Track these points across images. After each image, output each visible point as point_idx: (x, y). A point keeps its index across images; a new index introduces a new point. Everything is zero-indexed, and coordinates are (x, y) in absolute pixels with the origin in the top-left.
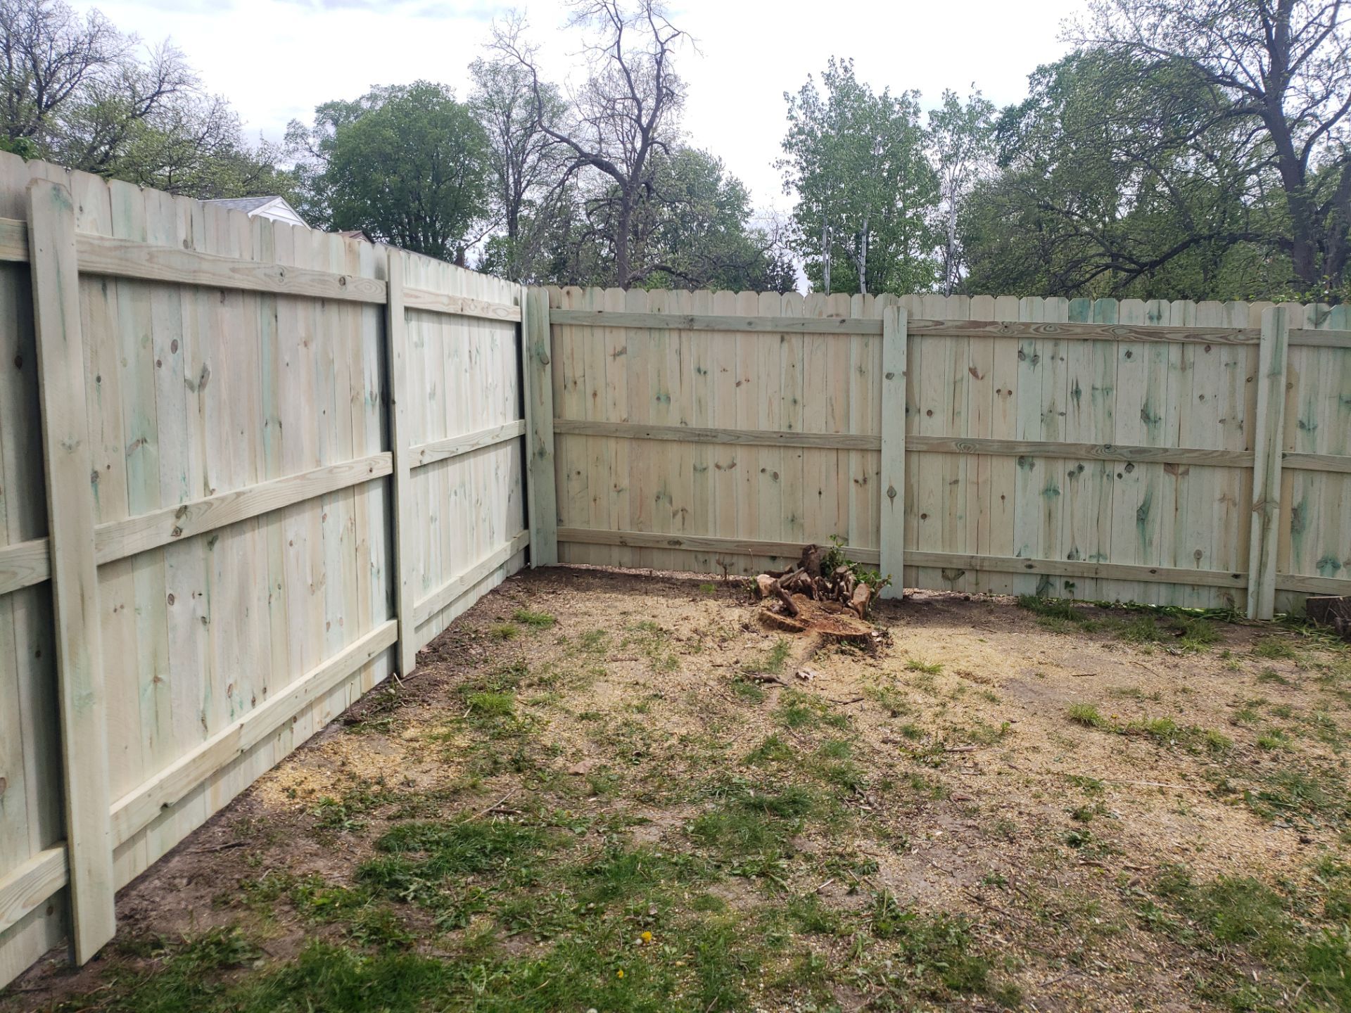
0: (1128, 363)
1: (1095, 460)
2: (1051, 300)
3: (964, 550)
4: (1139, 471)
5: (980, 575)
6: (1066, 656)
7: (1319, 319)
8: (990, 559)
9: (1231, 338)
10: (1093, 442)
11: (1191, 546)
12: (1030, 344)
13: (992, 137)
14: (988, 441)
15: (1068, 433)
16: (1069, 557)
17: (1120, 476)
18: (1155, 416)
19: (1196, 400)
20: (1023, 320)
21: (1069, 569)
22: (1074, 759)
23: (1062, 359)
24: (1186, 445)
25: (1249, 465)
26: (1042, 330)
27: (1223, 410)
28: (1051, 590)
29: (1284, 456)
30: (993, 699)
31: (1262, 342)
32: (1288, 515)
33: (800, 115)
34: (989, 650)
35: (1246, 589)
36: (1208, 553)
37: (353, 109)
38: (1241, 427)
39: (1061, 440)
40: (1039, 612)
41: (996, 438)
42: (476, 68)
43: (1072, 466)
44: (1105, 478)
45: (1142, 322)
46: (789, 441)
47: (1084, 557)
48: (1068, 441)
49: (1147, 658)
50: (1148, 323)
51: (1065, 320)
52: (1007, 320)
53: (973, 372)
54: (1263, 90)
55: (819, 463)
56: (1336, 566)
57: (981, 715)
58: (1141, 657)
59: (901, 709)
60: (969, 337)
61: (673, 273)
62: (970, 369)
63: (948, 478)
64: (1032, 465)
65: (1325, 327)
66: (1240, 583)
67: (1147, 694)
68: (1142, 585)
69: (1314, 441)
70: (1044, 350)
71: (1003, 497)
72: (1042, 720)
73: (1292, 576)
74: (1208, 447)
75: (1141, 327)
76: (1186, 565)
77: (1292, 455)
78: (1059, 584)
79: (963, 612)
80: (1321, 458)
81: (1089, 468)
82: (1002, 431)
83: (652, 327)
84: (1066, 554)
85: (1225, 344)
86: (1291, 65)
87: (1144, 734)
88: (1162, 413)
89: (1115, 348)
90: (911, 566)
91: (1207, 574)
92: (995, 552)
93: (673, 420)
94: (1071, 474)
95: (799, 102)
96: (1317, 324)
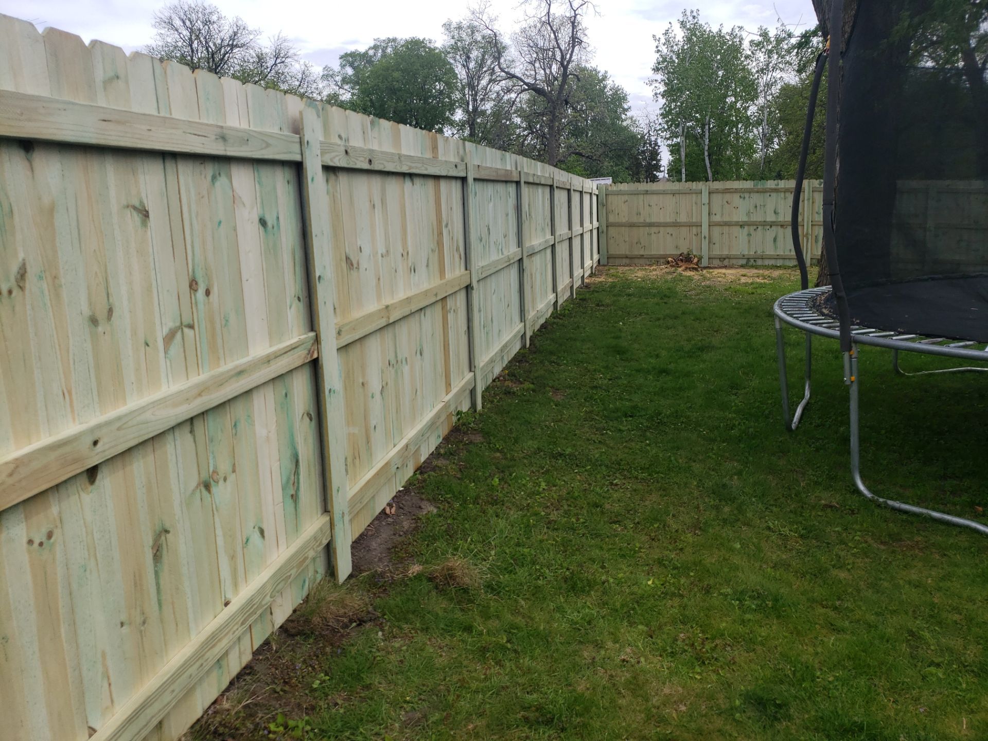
0: (770, 198)
1: (761, 225)
2: (748, 182)
3: (725, 252)
4: (774, 228)
5: (730, 259)
7: (820, 184)
8: (734, 256)
10: (761, 220)
11: (788, 248)
12: (743, 194)
14: (732, 221)
15: (754, 218)
17: (768, 229)
18: (776, 212)
19: (788, 208)
20: (741, 187)
21: (755, 256)
23: (752, 198)
24: (786, 220)
25: (803, 224)
26: (746, 190)
28: (750, 262)
29: (812, 221)
31: (805, 191)
32: (814, 237)
33: (664, 50)
37: (364, 56)
38: (800, 214)
39: (752, 220)
42: (447, 26)
43: (755, 227)
44: (764, 230)
45: (773, 186)
46: (676, 225)
47: (759, 252)
48: (754, 220)
50: (775, 187)
51: (753, 187)
52: (736, 187)
55: (684, 230)
60: (726, 193)
61: (583, 156)
62: (726, 202)
63: (721, 233)
64: (744, 228)
65: (822, 186)
68: (775, 260)
69: (820, 217)
70: (747, 195)
71: (736, 237)
73: (815, 254)
75: (773, 188)
76: (787, 253)
78: (752, 261)
81: (760, 228)
82: (735, 219)
83: (636, 193)
84: (754, 252)
88: (779, 211)
89: (766, 194)
90: (711, 259)
91: (793, 255)
92: (734, 252)
93: (642, 220)
94: (755, 230)
95: (663, 40)
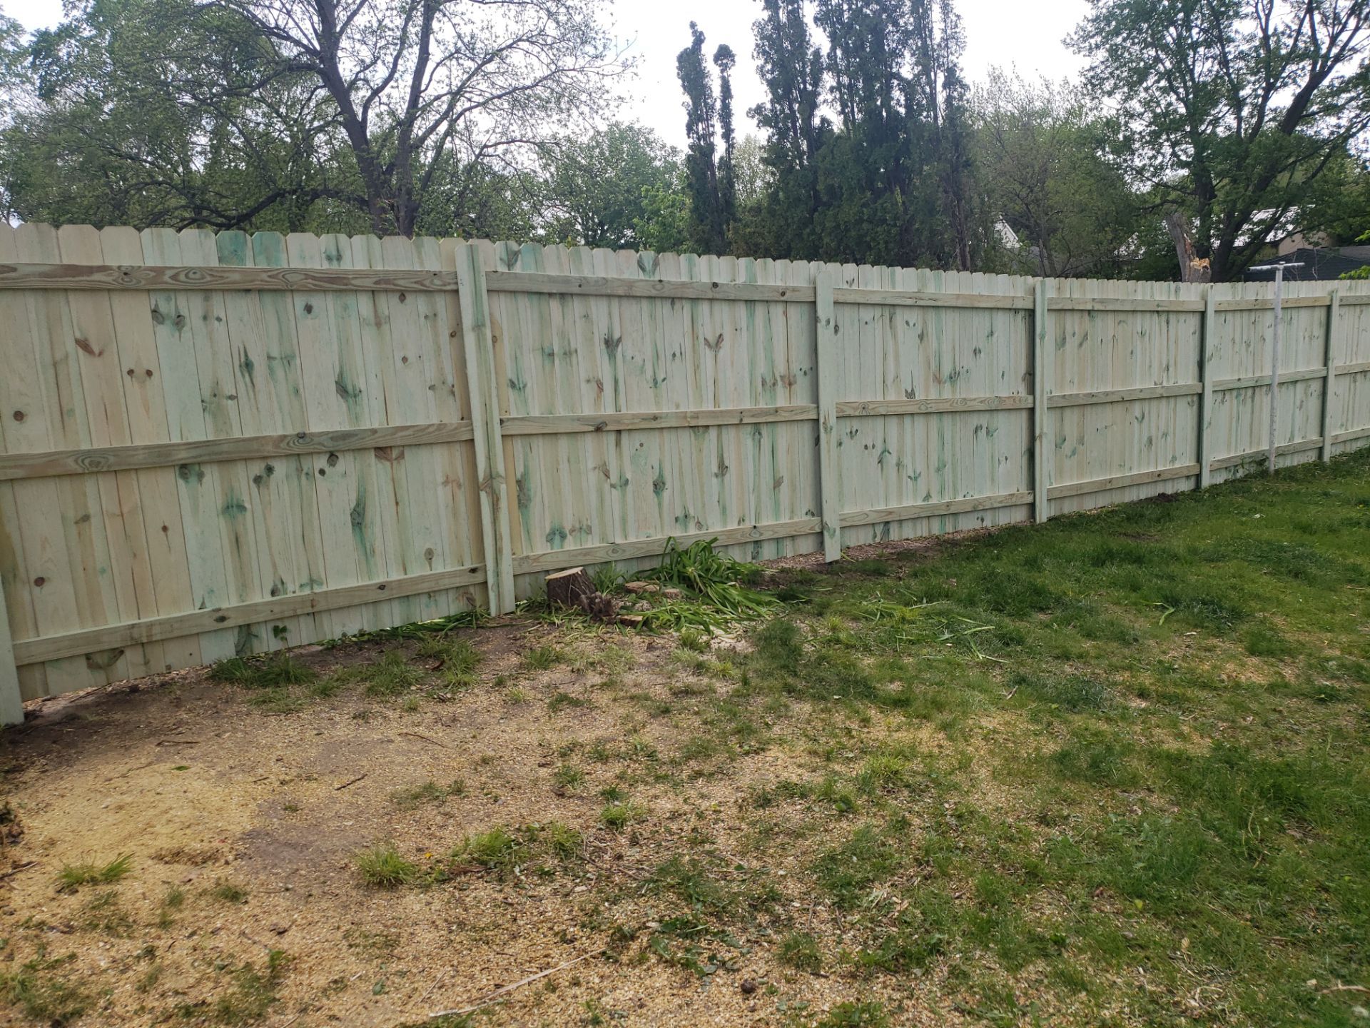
0: (309, 322)
1: (287, 456)
2: (190, 234)
3: (117, 619)
4: (345, 463)
5: (148, 649)
6: (313, 753)
7: (511, 259)
8: (161, 623)
9: (427, 283)
10: (280, 432)
11: (419, 546)
12: (168, 300)
13: (27, 63)
14: (127, 449)
15: (245, 424)
16: (273, 593)
17: (322, 472)
18: (354, 387)
19: (399, 363)
20: (150, 263)
21: (277, 609)
22: (402, 974)
23: (219, 319)
24: (396, 422)
25: (469, 437)
26: (182, 277)
27: (431, 376)
28: (255, 642)
29: (502, 421)
30: (234, 896)
31: (461, 288)
32: (514, 489)
34: (197, 784)
35: (485, 583)
36: (440, 550)
38: (453, 393)
39: (237, 435)
40: (248, 683)
41: (138, 443)
43: (257, 468)
44: (303, 477)
45: (318, 264)
47: (294, 590)
48: (247, 435)
49: (416, 717)
50: (326, 266)
51: (214, 263)
52: (126, 263)
53: (84, 345)
54: (318, 48)
56: (563, 537)
57: (222, 941)
58: (408, 718)
59: (71, 1006)
60: (66, 290)
62: (78, 342)
63: (71, 515)
64: (201, 476)
65: (518, 269)
66: (478, 578)
67: (446, 789)
68: (371, 607)
69: (526, 402)
70: (191, 307)
71: (165, 529)
72: (324, 905)
73: (528, 557)
74: (421, 421)
75: (320, 272)
76: (417, 570)
77: (509, 420)
78: (266, 634)
79: (134, 716)
80: (534, 420)
81: (281, 468)
82: (146, 434)
84: (268, 590)
85: (421, 291)
86: (338, 29)
87: (476, 867)
88: (361, 384)
89: (289, 300)
90: (31, 665)
91: (442, 575)
92: (166, 611)
94: (258, 480)
96: (510, 265)
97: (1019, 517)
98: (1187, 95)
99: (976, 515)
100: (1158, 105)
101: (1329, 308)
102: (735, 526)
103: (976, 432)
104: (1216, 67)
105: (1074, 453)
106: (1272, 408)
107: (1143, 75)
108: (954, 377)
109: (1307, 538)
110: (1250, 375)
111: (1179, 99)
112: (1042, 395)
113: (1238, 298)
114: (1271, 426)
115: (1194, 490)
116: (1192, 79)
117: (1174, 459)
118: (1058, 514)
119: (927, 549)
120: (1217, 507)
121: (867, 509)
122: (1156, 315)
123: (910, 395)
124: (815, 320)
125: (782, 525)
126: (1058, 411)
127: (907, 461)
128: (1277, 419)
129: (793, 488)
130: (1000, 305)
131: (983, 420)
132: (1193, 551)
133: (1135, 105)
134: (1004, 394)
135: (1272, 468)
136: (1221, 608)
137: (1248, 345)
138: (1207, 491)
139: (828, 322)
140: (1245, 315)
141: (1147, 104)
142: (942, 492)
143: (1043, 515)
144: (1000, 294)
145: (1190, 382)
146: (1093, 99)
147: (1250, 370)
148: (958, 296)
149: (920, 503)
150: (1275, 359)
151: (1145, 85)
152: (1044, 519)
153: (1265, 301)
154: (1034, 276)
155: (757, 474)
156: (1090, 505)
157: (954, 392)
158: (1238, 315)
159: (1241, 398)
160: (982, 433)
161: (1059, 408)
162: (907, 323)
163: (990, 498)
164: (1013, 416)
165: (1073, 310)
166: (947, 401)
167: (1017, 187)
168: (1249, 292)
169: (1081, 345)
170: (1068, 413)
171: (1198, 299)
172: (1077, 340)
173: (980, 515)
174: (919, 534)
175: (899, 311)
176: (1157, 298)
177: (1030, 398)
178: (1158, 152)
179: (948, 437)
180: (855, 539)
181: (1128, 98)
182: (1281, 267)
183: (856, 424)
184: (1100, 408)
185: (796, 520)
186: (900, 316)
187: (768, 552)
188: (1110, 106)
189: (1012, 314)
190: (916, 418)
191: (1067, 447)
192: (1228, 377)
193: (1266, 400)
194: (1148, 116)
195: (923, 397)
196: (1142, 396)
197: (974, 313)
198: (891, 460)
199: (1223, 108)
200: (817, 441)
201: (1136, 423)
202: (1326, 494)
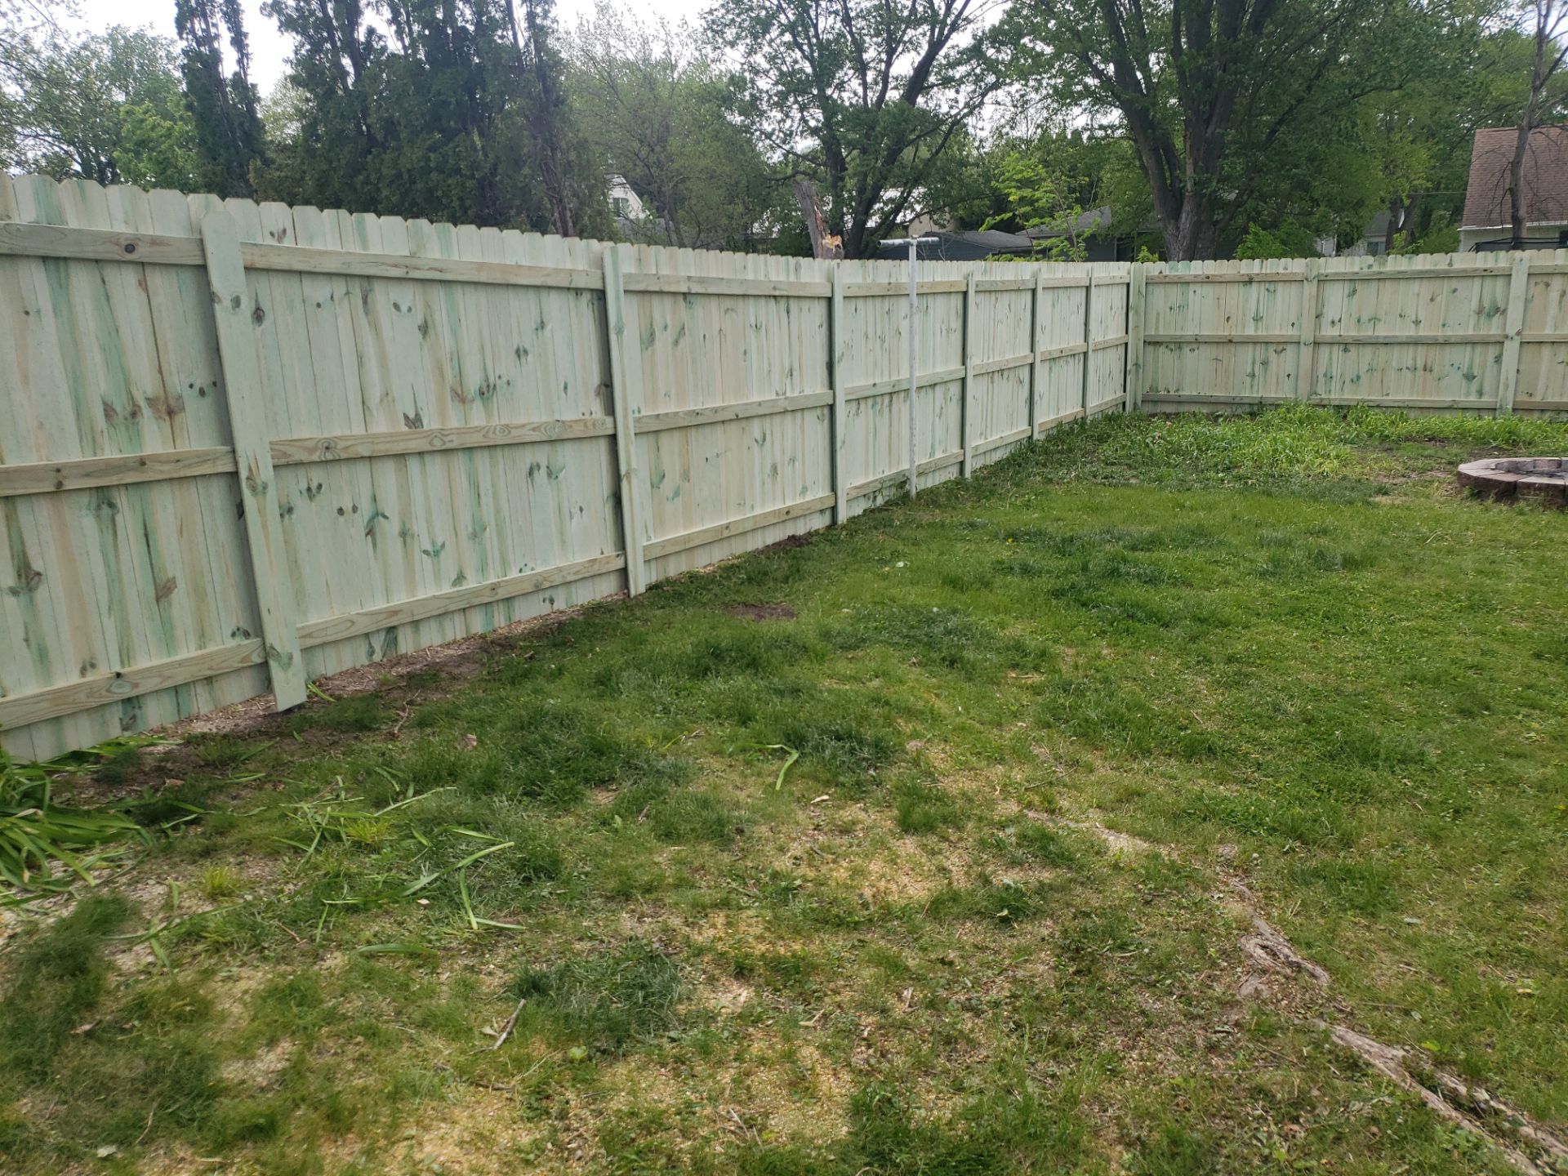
97: (606, 589)
98: (812, 52)
99: (541, 596)
100: (784, 62)
101: (965, 294)
102: (75, 679)
103: (531, 473)
104: (839, 25)
105: (677, 494)
106: (911, 419)
107: (765, 25)
108: (486, 392)
109: (960, 600)
110: (886, 379)
111: (805, 57)
112: (626, 416)
113: (869, 280)
114: (911, 441)
115: (829, 528)
116: (817, 35)
117: (805, 489)
118: (661, 578)
119: (463, 659)
120: (854, 553)
121: (354, 610)
122: (772, 301)
123: (414, 422)
124: (208, 298)
125: (181, 663)
126: (652, 438)
127: (419, 527)
128: (916, 432)
129: (199, 594)
130: (551, 282)
131: (541, 456)
132: (826, 635)
133: (759, 60)
134: (568, 416)
135: (914, 492)
136: (861, 742)
137: (883, 341)
138: (844, 527)
139: (237, 302)
140: (878, 301)
141: (772, 59)
142: (483, 568)
143: (639, 583)
144: (550, 265)
145: (819, 391)
146: (715, 49)
147: (886, 373)
148: (481, 266)
149: (447, 589)
150: (912, 358)
151: (768, 37)
152: (642, 590)
153: (898, 285)
154: (601, 240)
155: (114, 578)
156: (704, 562)
157: (489, 416)
158: (870, 302)
159: (878, 407)
160: (541, 476)
161: (653, 432)
162: (396, 306)
163: (560, 569)
164: (586, 446)
165: (661, 293)
166: (477, 430)
167: (636, 145)
168: (881, 272)
169: (676, 343)
170: (664, 439)
171: (823, 281)
172: (670, 334)
173: (547, 595)
174: (450, 638)
175: (378, 287)
176: (773, 278)
177: (609, 420)
178: (787, 116)
179: (485, 485)
180: (330, 664)
181: (751, 51)
182: (914, 242)
183: (317, 476)
184: (708, 430)
185: (211, 648)
186: (382, 296)
187: (156, 714)
188: (733, 60)
189: (571, 296)
190: (427, 458)
191: (667, 487)
192: (863, 383)
193: (905, 408)
194: (773, 73)
195: (436, 426)
196: (761, 411)
197: (511, 293)
198: (390, 529)
199: (847, 72)
200: (240, 511)
201: (756, 447)
202: (972, 525)
